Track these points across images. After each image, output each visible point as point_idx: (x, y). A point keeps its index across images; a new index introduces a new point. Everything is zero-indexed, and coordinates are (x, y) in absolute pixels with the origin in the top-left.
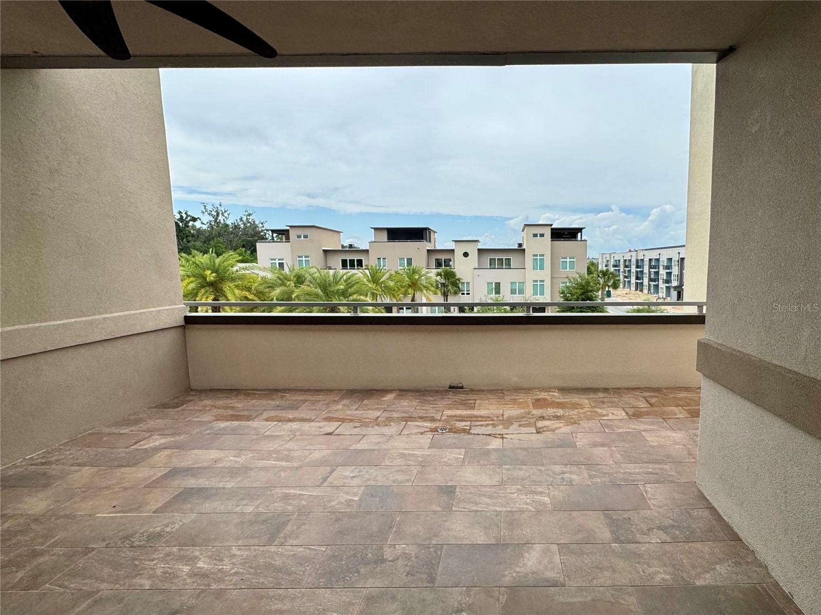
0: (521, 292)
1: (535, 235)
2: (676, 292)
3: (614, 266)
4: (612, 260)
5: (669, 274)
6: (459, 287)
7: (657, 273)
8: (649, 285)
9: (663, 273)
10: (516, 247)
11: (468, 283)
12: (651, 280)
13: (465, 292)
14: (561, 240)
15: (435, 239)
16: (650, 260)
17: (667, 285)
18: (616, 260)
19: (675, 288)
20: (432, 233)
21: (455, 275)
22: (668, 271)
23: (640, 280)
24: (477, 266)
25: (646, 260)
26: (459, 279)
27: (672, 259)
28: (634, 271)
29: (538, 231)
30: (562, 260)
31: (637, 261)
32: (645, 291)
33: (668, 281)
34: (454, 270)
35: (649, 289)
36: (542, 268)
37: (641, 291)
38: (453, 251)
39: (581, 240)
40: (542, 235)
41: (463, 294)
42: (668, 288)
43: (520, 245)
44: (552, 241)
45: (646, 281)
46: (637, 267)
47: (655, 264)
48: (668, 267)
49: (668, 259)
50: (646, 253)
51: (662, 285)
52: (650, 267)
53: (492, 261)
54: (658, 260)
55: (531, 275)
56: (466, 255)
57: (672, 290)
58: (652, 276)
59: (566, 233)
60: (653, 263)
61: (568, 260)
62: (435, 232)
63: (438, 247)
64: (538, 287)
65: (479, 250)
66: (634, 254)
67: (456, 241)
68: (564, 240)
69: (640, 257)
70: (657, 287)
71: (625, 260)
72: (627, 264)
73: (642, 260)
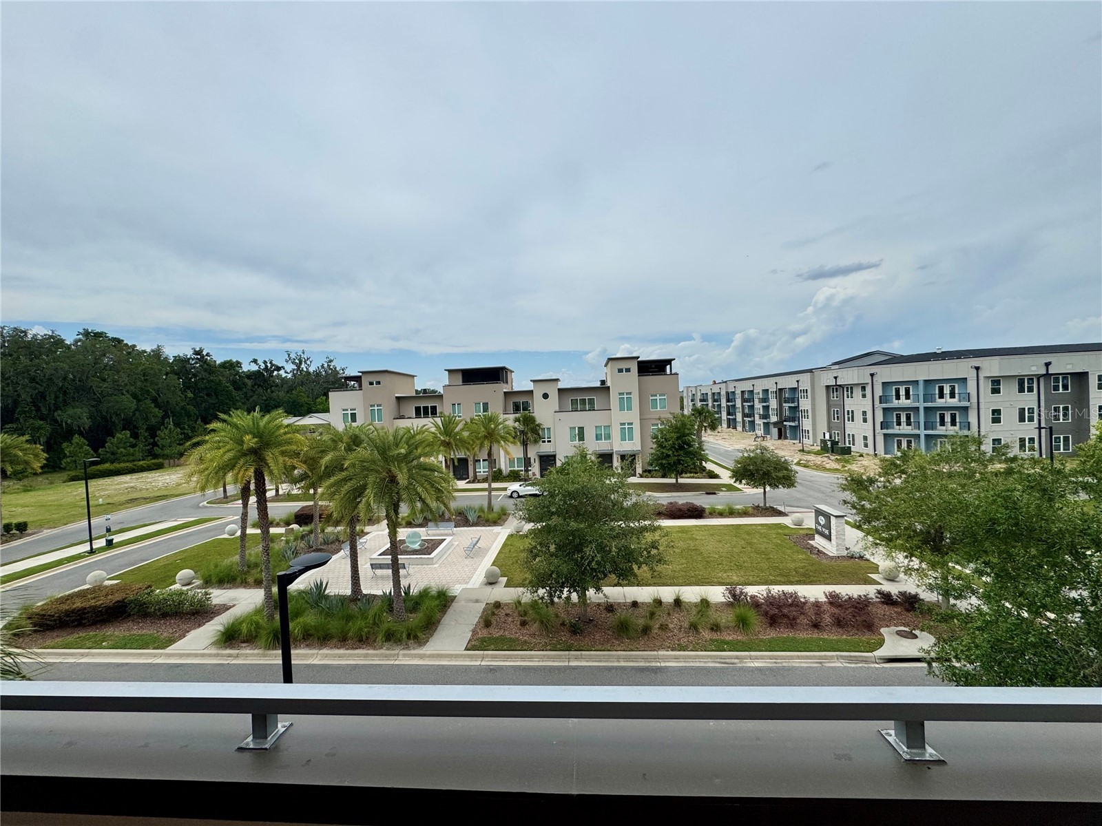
0: (608, 437)
1: (620, 371)
2: (777, 429)
3: (701, 401)
4: (699, 394)
5: (766, 408)
6: (539, 435)
7: (752, 407)
8: (743, 421)
9: (758, 406)
10: (598, 384)
11: (549, 429)
12: (744, 415)
13: (546, 440)
14: (649, 375)
15: (512, 379)
16: (743, 392)
17: (765, 421)
18: (703, 394)
19: (775, 424)
20: (509, 373)
21: (535, 421)
22: (765, 404)
23: (732, 415)
24: (557, 409)
25: (738, 392)
26: (539, 425)
27: (768, 390)
28: (725, 405)
29: (624, 365)
30: (651, 398)
31: (727, 393)
32: (740, 428)
33: (765, 416)
34: (533, 414)
35: (744, 426)
36: (630, 409)
37: (735, 428)
38: (531, 392)
39: (671, 374)
40: (628, 370)
41: (544, 442)
42: (767, 425)
43: (603, 382)
44: (639, 376)
45: (739, 417)
46: (728, 401)
47: (748, 397)
48: (765, 400)
49: (763, 390)
50: (737, 384)
51: (759, 422)
52: (744, 400)
53: (574, 402)
54: (751, 392)
55: (617, 416)
56: (546, 396)
57: (771, 426)
58: (747, 411)
59: (653, 366)
60: (746, 396)
61: (658, 397)
62: (512, 372)
63: (516, 389)
64: (627, 431)
65: (560, 390)
66: (723, 386)
67: (534, 381)
68: (652, 375)
69: (731, 389)
70: (752, 423)
71: (714, 394)
72: (716, 397)
73: (734, 392)
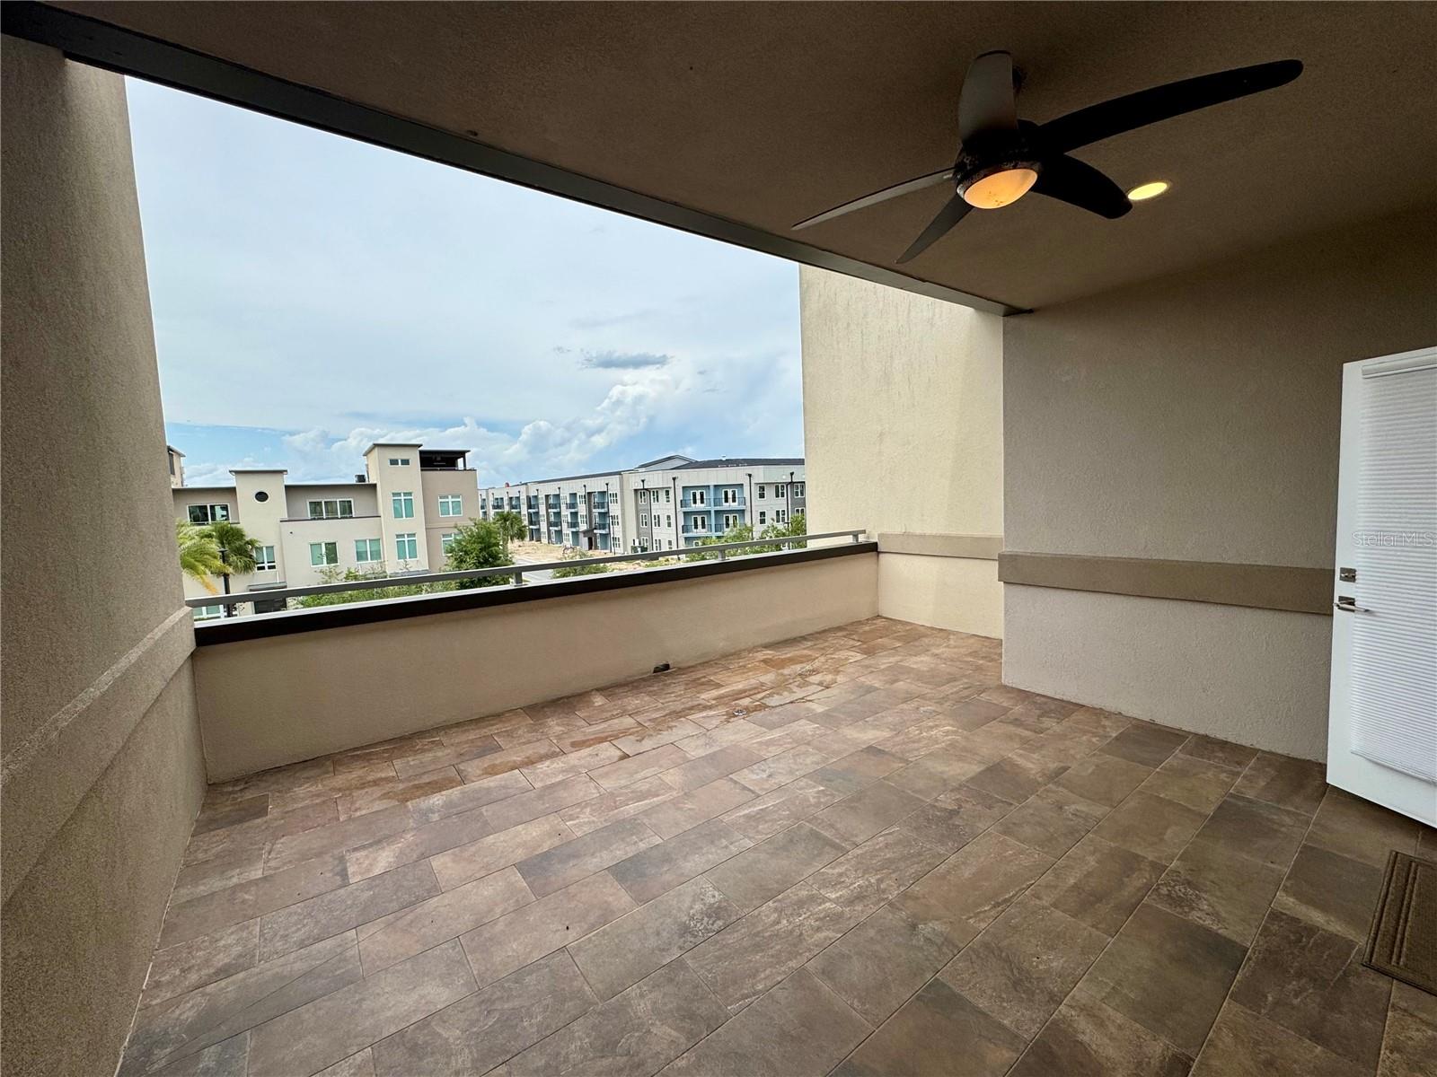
0: (376, 555)
1: (394, 462)
2: (587, 538)
3: (494, 507)
4: (491, 498)
5: (575, 515)
6: (251, 557)
7: (558, 514)
8: (549, 531)
9: (566, 512)
10: (354, 481)
11: (270, 548)
12: (550, 524)
13: (266, 565)
14: (436, 470)
15: (181, 468)
16: (547, 496)
17: (574, 530)
18: (497, 499)
19: (585, 533)
20: (175, 457)
21: (243, 535)
22: (573, 510)
23: (535, 525)
24: (286, 517)
25: (542, 496)
26: (251, 543)
27: (575, 494)
28: (526, 513)
29: (400, 455)
30: (440, 500)
31: (529, 498)
32: (545, 540)
33: (574, 524)
34: (238, 526)
35: (549, 538)
36: (410, 514)
37: (539, 540)
38: (232, 491)
39: (465, 470)
40: (406, 462)
41: (263, 568)
42: (575, 534)
43: (361, 478)
44: (422, 470)
45: (544, 527)
46: (530, 507)
47: (554, 502)
48: (573, 505)
49: (571, 494)
50: (540, 486)
51: (567, 530)
52: (549, 506)
53: (315, 506)
54: (557, 496)
55: (390, 526)
56: (262, 496)
57: (581, 535)
58: (552, 519)
59: (439, 459)
60: (551, 501)
61: (450, 499)
62: (180, 455)
63: (189, 484)
64: (405, 546)
65: (288, 488)
66: (523, 489)
67: (235, 473)
68: (441, 470)
69: (532, 494)
70: (559, 533)
71: (511, 498)
72: (514, 503)
73: (536, 497)
